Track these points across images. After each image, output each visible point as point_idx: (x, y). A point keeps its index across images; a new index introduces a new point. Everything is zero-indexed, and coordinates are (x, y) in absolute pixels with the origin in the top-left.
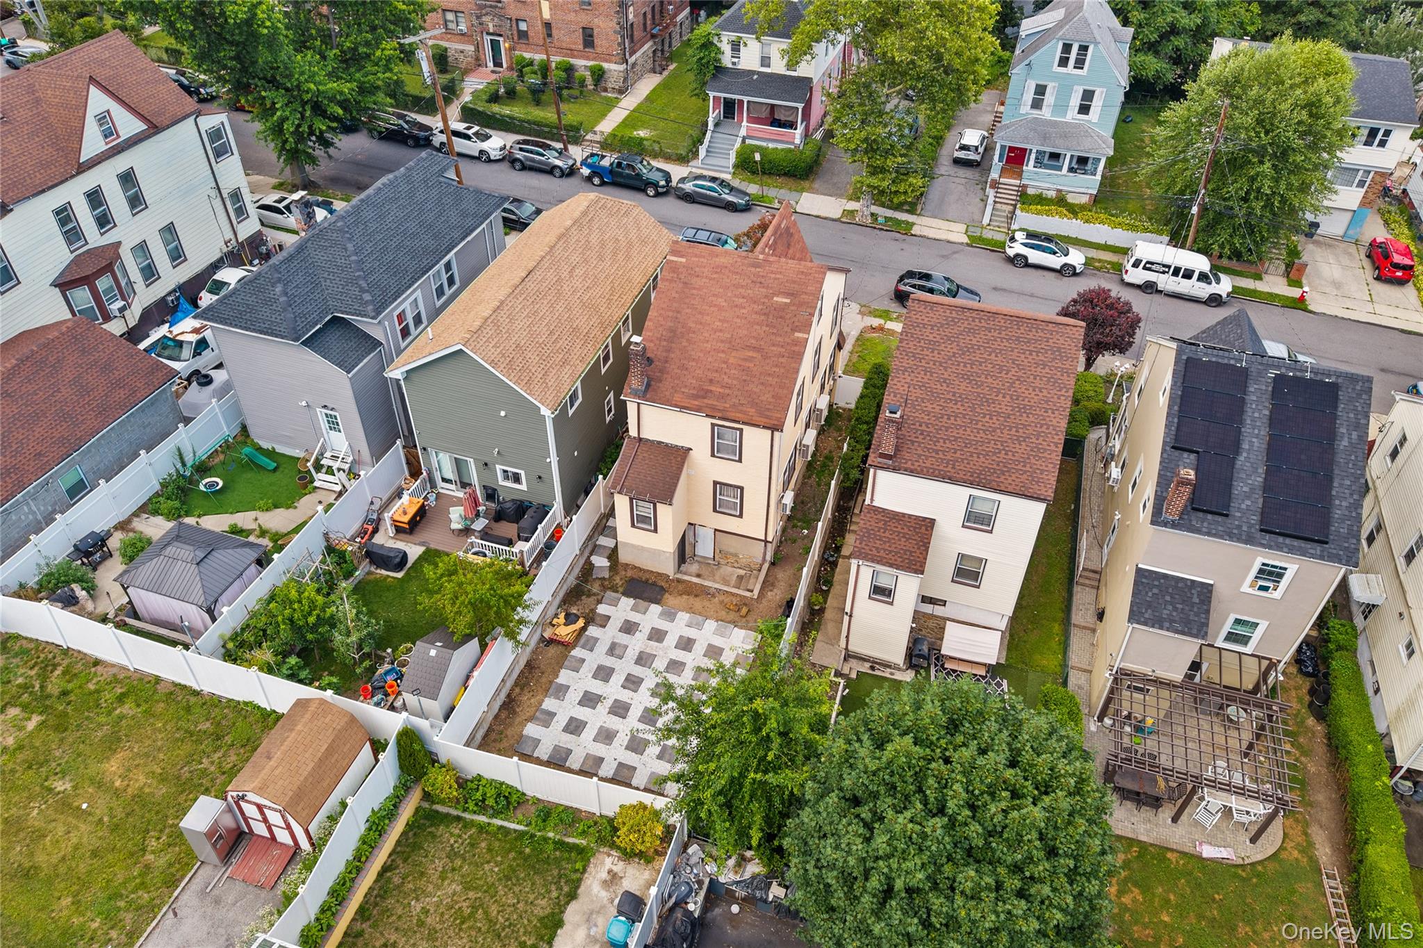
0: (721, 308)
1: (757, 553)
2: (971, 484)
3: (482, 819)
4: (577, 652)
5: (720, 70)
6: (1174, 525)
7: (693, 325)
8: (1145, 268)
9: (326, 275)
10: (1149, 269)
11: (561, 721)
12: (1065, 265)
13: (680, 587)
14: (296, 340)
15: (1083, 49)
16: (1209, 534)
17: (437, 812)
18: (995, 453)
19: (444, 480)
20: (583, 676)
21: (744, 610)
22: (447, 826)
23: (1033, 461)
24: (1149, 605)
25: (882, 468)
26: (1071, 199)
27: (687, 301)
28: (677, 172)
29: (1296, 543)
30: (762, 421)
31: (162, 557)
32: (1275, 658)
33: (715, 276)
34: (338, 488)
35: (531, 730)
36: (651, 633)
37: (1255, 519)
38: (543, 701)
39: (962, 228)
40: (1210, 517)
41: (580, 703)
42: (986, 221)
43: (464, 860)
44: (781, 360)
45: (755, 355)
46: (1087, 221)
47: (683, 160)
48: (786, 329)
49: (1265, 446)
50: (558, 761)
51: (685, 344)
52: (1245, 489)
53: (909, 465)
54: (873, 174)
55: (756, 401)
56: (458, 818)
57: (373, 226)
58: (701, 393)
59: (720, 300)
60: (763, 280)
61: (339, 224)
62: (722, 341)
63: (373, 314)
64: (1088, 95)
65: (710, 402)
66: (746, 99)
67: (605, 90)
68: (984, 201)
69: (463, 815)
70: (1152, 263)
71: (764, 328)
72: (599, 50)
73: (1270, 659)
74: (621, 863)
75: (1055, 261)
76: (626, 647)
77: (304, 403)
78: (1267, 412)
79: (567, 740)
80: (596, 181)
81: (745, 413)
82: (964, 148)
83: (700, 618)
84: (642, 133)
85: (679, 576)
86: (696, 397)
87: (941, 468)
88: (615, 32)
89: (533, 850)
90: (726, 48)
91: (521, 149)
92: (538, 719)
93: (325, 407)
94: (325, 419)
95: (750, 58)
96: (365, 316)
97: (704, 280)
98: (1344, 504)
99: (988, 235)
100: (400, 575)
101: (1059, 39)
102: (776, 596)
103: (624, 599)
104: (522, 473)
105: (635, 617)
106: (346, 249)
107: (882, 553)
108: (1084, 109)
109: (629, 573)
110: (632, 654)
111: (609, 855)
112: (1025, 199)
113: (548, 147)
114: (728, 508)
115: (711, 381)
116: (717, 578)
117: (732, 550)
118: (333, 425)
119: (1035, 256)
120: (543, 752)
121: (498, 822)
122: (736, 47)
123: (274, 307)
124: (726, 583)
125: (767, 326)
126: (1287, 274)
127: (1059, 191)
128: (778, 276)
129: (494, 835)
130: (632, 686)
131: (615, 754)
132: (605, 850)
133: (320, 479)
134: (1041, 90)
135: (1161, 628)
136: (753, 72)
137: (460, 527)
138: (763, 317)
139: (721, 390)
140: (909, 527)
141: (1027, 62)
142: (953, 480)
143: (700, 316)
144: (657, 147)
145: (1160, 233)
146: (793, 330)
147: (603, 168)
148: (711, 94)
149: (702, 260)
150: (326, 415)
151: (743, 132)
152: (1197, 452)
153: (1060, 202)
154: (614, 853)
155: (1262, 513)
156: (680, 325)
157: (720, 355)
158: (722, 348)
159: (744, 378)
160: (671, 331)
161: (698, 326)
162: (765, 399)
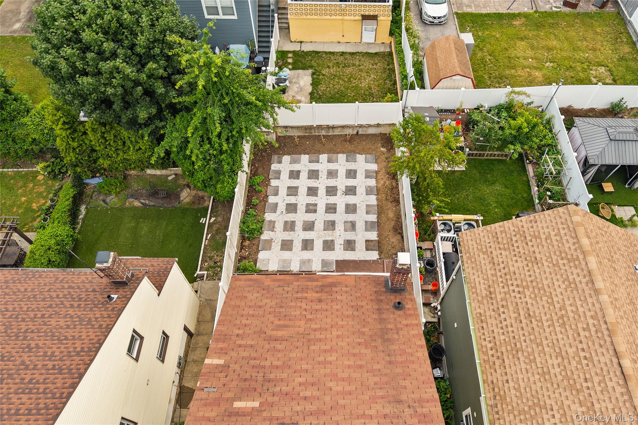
0: (334, 377)
7: (363, 351)
11: (361, 175)
20: (362, 203)
36: (334, 245)
38: (377, 183)
41: (355, 187)
44: (241, 332)
45: (275, 333)
51: (366, 330)
55: (264, 292)
62: (320, 340)
65: (315, 283)
76: (345, 230)
81: (275, 280)
115: (320, 301)
139: (305, 295)
143: (360, 363)
156: (381, 348)
157: (318, 326)
158: (318, 333)
159: (283, 310)
160: (388, 340)
161: (356, 351)
162: (255, 295)
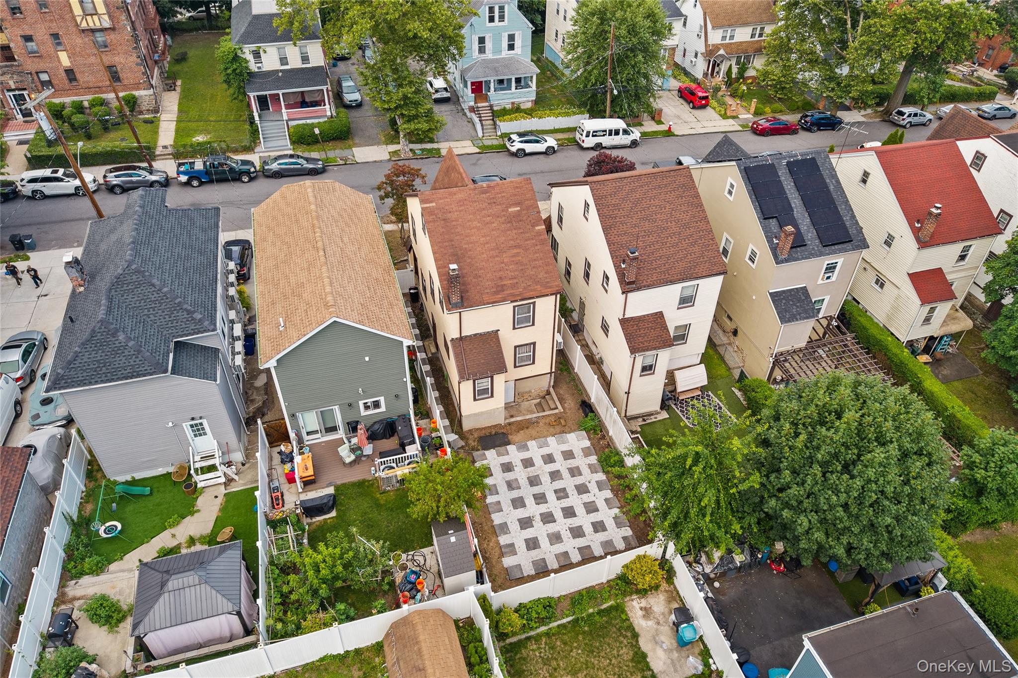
0: (478, 229)
1: (545, 383)
2: (683, 280)
3: (543, 629)
4: (490, 499)
5: (251, 74)
6: (787, 261)
7: (467, 246)
8: (593, 136)
9: (146, 312)
10: (596, 136)
11: (521, 546)
12: (548, 147)
13: (513, 428)
14: (166, 371)
15: (502, 8)
16: (803, 258)
17: (511, 644)
18: (685, 257)
19: (308, 433)
20: (508, 512)
21: (563, 421)
22: (526, 648)
23: (706, 254)
24: (786, 311)
25: (631, 291)
26: (523, 107)
27: (453, 231)
28: (254, 158)
29: (840, 246)
30: (549, 291)
31: (166, 595)
32: (832, 314)
33: (462, 208)
34: (223, 480)
35: (508, 562)
36: (523, 464)
37: (817, 242)
38: (498, 541)
39: (469, 143)
40: (798, 249)
41: (522, 528)
42: (480, 134)
43: (556, 659)
44: (537, 248)
45: (518, 251)
46: (540, 118)
47: (249, 149)
48: (528, 227)
49: (801, 202)
50: (542, 571)
51: (468, 261)
52: (805, 228)
53: (645, 283)
54: (409, 121)
55: (537, 280)
56: (528, 639)
57: (156, 259)
58: (500, 289)
59: (474, 223)
60: (495, 200)
61: (134, 267)
62: (492, 250)
63: (212, 327)
64: (511, 37)
65: (508, 292)
66: (280, 92)
67: (141, 113)
68: (471, 121)
69: (530, 634)
70: (596, 132)
71: (514, 232)
72: (126, 82)
73: (831, 316)
74: (643, 600)
75: (541, 147)
76: (516, 480)
77: (170, 424)
78: (793, 184)
79: (536, 554)
80: (195, 183)
81: (535, 290)
82: (437, 91)
83: (543, 439)
84: (200, 138)
85: (508, 421)
86: (497, 293)
87: (663, 277)
88: (137, 64)
89: (589, 626)
90: (250, 57)
91: (116, 177)
92: (506, 553)
93: (193, 419)
94: (190, 429)
95: (270, 60)
96: (205, 331)
97: (456, 214)
98: (848, 218)
99: (488, 143)
100: (333, 514)
101: (485, 5)
102: (571, 404)
103: (487, 453)
104: (382, 399)
105: (505, 459)
106: (153, 285)
107: (646, 344)
108: (511, 47)
109: (476, 435)
110: (523, 482)
111: (632, 600)
112: (498, 114)
113: (140, 168)
114: (524, 361)
115: (500, 278)
116: (524, 412)
117: (527, 390)
118: (199, 431)
119: (529, 148)
120: (529, 570)
121: (554, 624)
122: (257, 55)
123: (126, 353)
124: (532, 412)
125: (515, 229)
126: (653, 118)
127: (513, 103)
128: (503, 195)
129: (559, 633)
130: (542, 501)
131: (571, 545)
132: (628, 598)
133: (201, 480)
134: (482, 40)
135: (797, 320)
136: (277, 71)
137: (353, 457)
138: (509, 225)
139: (511, 282)
140: (651, 322)
141: (469, 24)
142: (672, 282)
143: (468, 239)
144: (223, 145)
145: (582, 113)
146: (533, 226)
147: (199, 171)
148: (252, 95)
149: (446, 200)
150: (192, 426)
151: (285, 117)
152: (776, 217)
153: (516, 110)
154: (634, 597)
155: (819, 237)
156: (458, 249)
157: (496, 259)
158: (495, 254)
159: (520, 268)
160: (455, 255)
161: (471, 246)
162: (541, 276)
